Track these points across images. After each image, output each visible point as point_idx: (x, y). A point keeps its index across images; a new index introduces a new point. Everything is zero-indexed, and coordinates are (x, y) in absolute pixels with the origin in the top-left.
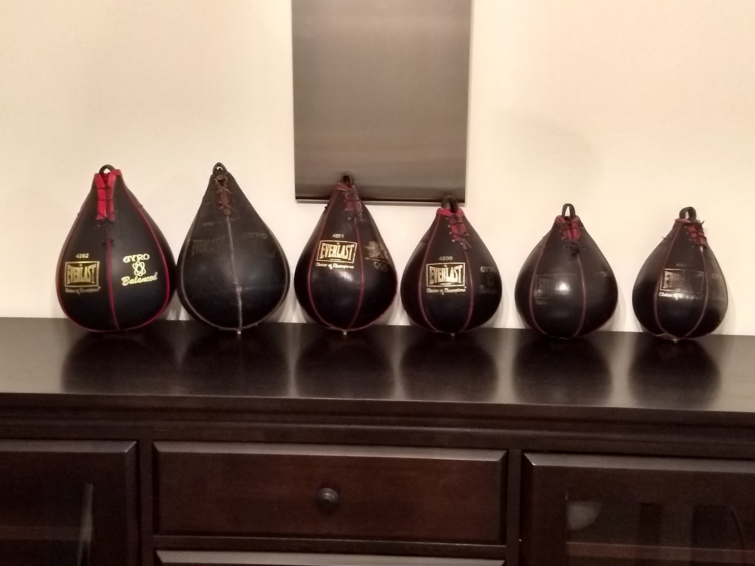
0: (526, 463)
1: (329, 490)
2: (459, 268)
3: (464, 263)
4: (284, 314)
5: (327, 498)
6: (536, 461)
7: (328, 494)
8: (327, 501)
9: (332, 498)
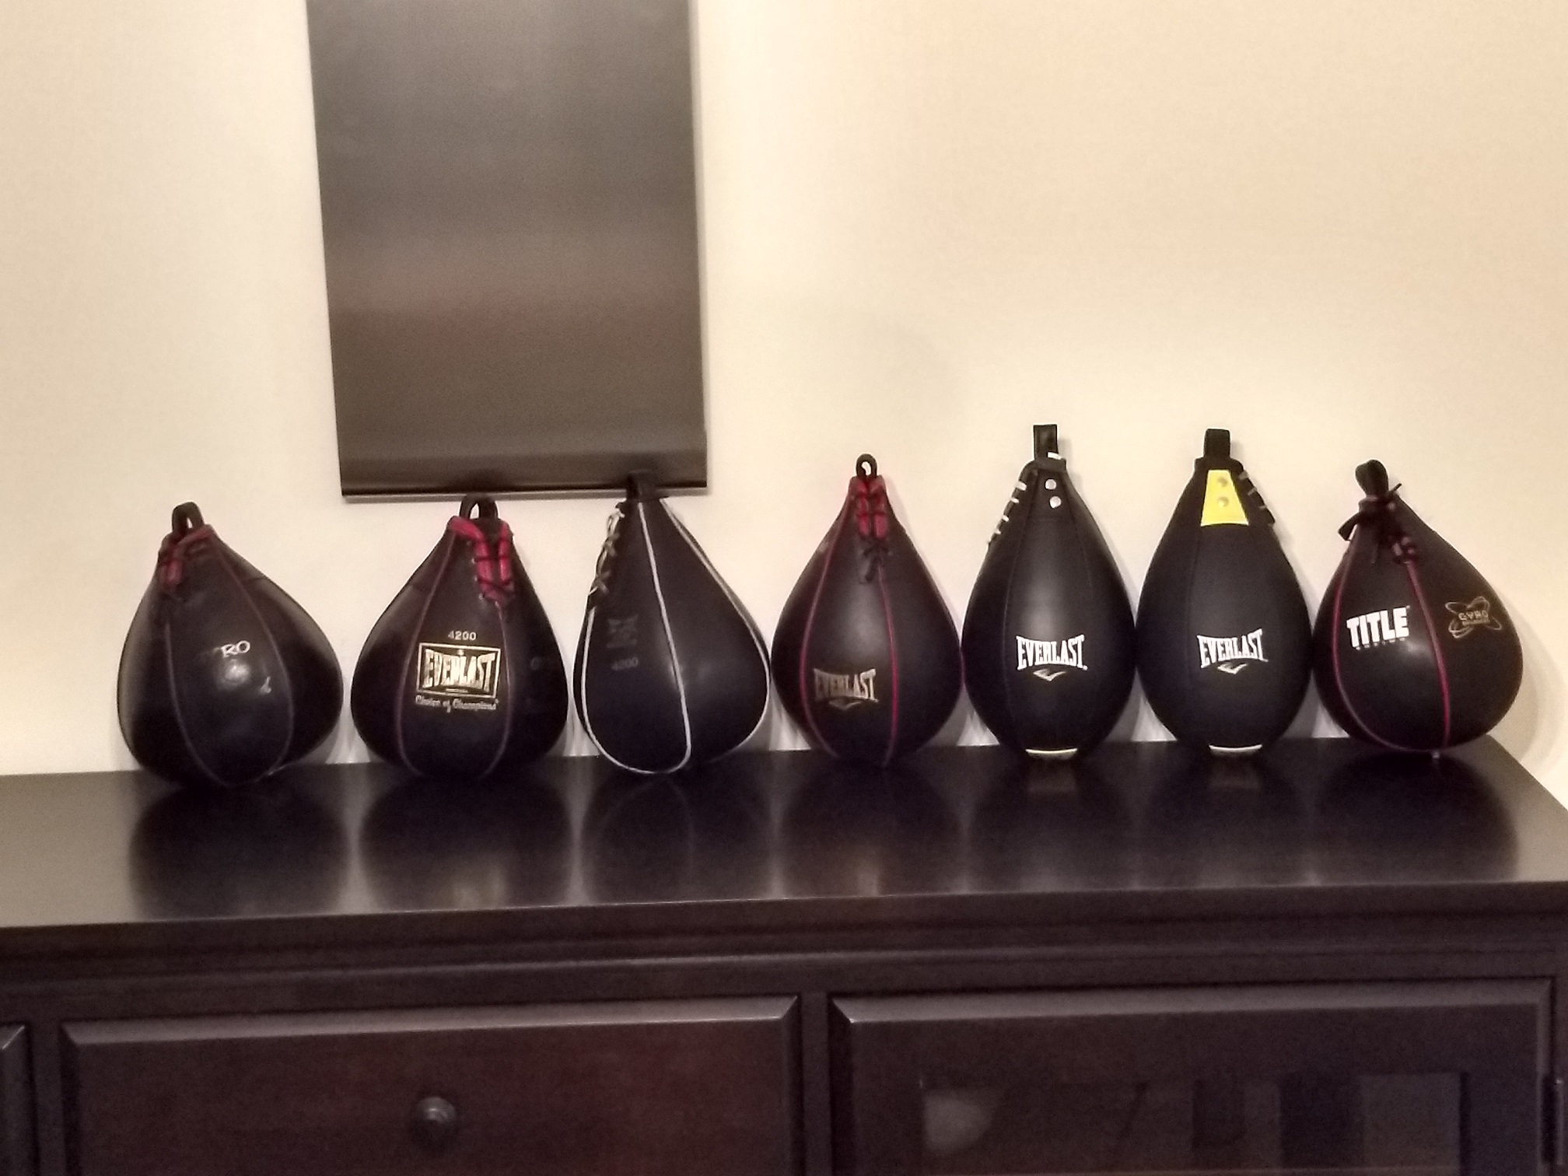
0: (837, 1020)
1: (437, 1099)
2: (489, 658)
3: (499, 650)
4: (336, 747)
5: (432, 1117)
6: (856, 1014)
7: (435, 1110)
8: (433, 1123)
9: (443, 1118)
